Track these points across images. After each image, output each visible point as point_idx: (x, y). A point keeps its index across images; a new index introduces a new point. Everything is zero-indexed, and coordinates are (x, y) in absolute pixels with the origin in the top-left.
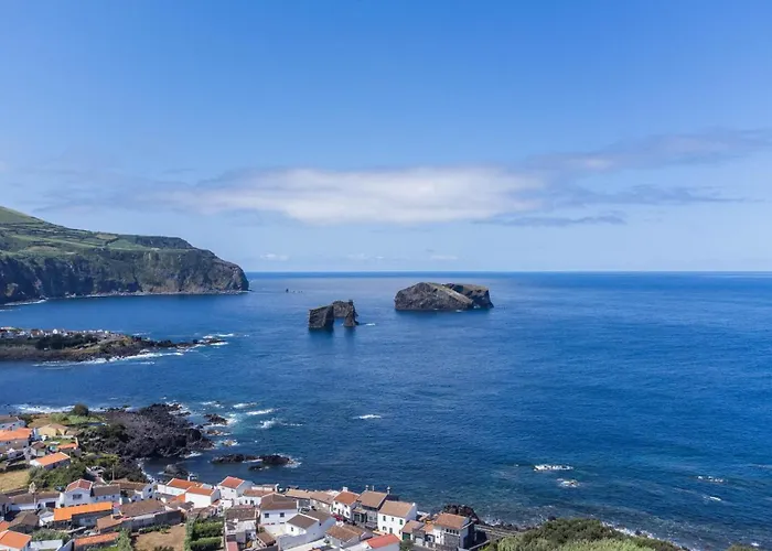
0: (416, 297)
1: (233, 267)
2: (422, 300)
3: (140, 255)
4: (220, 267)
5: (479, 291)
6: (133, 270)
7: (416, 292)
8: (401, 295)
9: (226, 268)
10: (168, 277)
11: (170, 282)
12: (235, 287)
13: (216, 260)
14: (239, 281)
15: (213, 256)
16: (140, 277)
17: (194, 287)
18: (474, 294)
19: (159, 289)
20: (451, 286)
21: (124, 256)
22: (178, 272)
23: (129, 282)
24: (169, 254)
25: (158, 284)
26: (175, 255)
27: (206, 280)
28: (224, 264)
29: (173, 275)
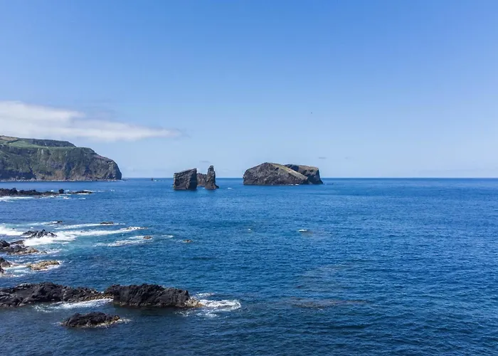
0: (260, 175)
1: (109, 161)
2: (266, 177)
3: (35, 151)
4: (99, 161)
5: (312, 171)
6: (29, 162)
7: (261, 170)
8: (248, 172)
9: (103, 162)
10: (56, 168)
11: (58, 172)
12: (111, 177)
13: (94, 156)
14: (114, 172)
15: (94, 153)
16: (34, 168)
17: (78, 177)
18: (308, 172)
19: (50, 177)
20: (290, 166)
21: (20, 151)
22: (65, 164)
23: (24, 171)
24: (58, 151)
25: (49, 174)
26: (63, 151)
27: (88, 171)
28: (102, 159)
29: (61, 167)
